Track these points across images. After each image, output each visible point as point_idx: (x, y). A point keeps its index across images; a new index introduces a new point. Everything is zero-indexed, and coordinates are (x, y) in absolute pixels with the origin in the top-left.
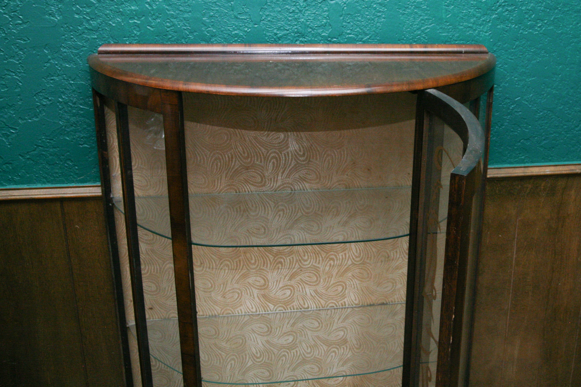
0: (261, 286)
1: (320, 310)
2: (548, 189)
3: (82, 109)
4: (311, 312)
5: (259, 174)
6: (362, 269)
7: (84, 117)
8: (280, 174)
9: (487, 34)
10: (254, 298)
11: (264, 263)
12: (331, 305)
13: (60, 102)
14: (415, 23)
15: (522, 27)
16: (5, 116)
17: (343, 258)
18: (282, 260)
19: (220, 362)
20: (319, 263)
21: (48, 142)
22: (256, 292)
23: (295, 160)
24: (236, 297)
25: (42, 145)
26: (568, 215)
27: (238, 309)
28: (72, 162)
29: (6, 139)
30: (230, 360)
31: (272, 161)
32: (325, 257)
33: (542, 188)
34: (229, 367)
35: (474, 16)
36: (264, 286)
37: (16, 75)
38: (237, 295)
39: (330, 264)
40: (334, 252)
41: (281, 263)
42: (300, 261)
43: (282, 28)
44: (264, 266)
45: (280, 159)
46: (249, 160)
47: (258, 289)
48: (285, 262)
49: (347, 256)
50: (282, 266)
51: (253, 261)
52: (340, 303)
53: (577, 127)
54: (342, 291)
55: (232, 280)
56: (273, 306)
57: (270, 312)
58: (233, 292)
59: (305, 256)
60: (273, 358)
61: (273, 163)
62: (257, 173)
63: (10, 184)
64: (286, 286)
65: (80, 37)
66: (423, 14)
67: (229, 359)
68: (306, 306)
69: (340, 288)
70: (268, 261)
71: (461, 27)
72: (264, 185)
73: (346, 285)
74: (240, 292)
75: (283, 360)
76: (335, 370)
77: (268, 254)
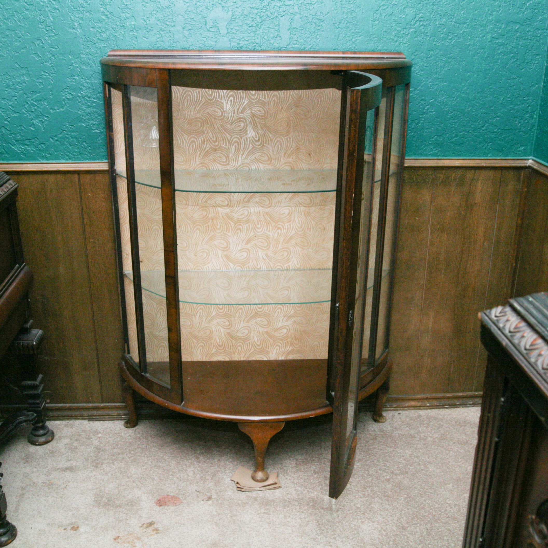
0: (224, 248)
1: (269, 271)
2: (457, 180)
3: (94, 102)
4: (263, 272)
5: (224, 155)
6: (303, 238)
7: (96, 108)
8: (240, 156)
9: (407, 45)
10: (219, 257)
11: (227, 229)
12: (278, 267)
13: (79, 96)
14: (347, 36)
15: (436, 39)
16: (41, 107)
17: (288, 228)
18: (241, 227)
19: (192, 311)
20: (269, 231)
21: (70, 128)
22: (220, 252)
23: (252, 144)
24: (205, 256)
25: (66, 130)
26: (475, 204)
27: (206, 266)
28: (87, 144)
29: (41, 124)
31: (235, 144)
32: (274, 226)
33: (453, 178)
34: (198, 314)
35: (395, 30)
36: (227, 247)
37: (49, 76)
38: (206, 254)
39: (278, 233)
40: (282, 222)
41: (240, 229)
42: (254, 228)
43: (243, 39)
44: (226, 231)
45: (240, 143)
46: (217, 143)
47: (222, 250)
48: (243, 228)
49: (292, 226)
50: (241, 232)
51: (218, 227)
52: (285, 266)
53: (483, 127)
54: (287, 255)
55: (203, 241)
56: (233, 266)
57: (230, 270)
58: (203, 252)
59: (258, 224)
60: (232, 310)
61: (236, 147)
62: (223, 154)
63: (43, 159)
64: (244, 249)
65: (94, 45)
66: (353, 28)
67: (198, 309)
68: (259, 267)
69: (286, 254)
70: (230, 228)
71: (385, 39)
72: (228, 164)
73: (290, 251)
74: (208, 252)
75: (239, 313)
76: (280, 325)
77: (230, 221)
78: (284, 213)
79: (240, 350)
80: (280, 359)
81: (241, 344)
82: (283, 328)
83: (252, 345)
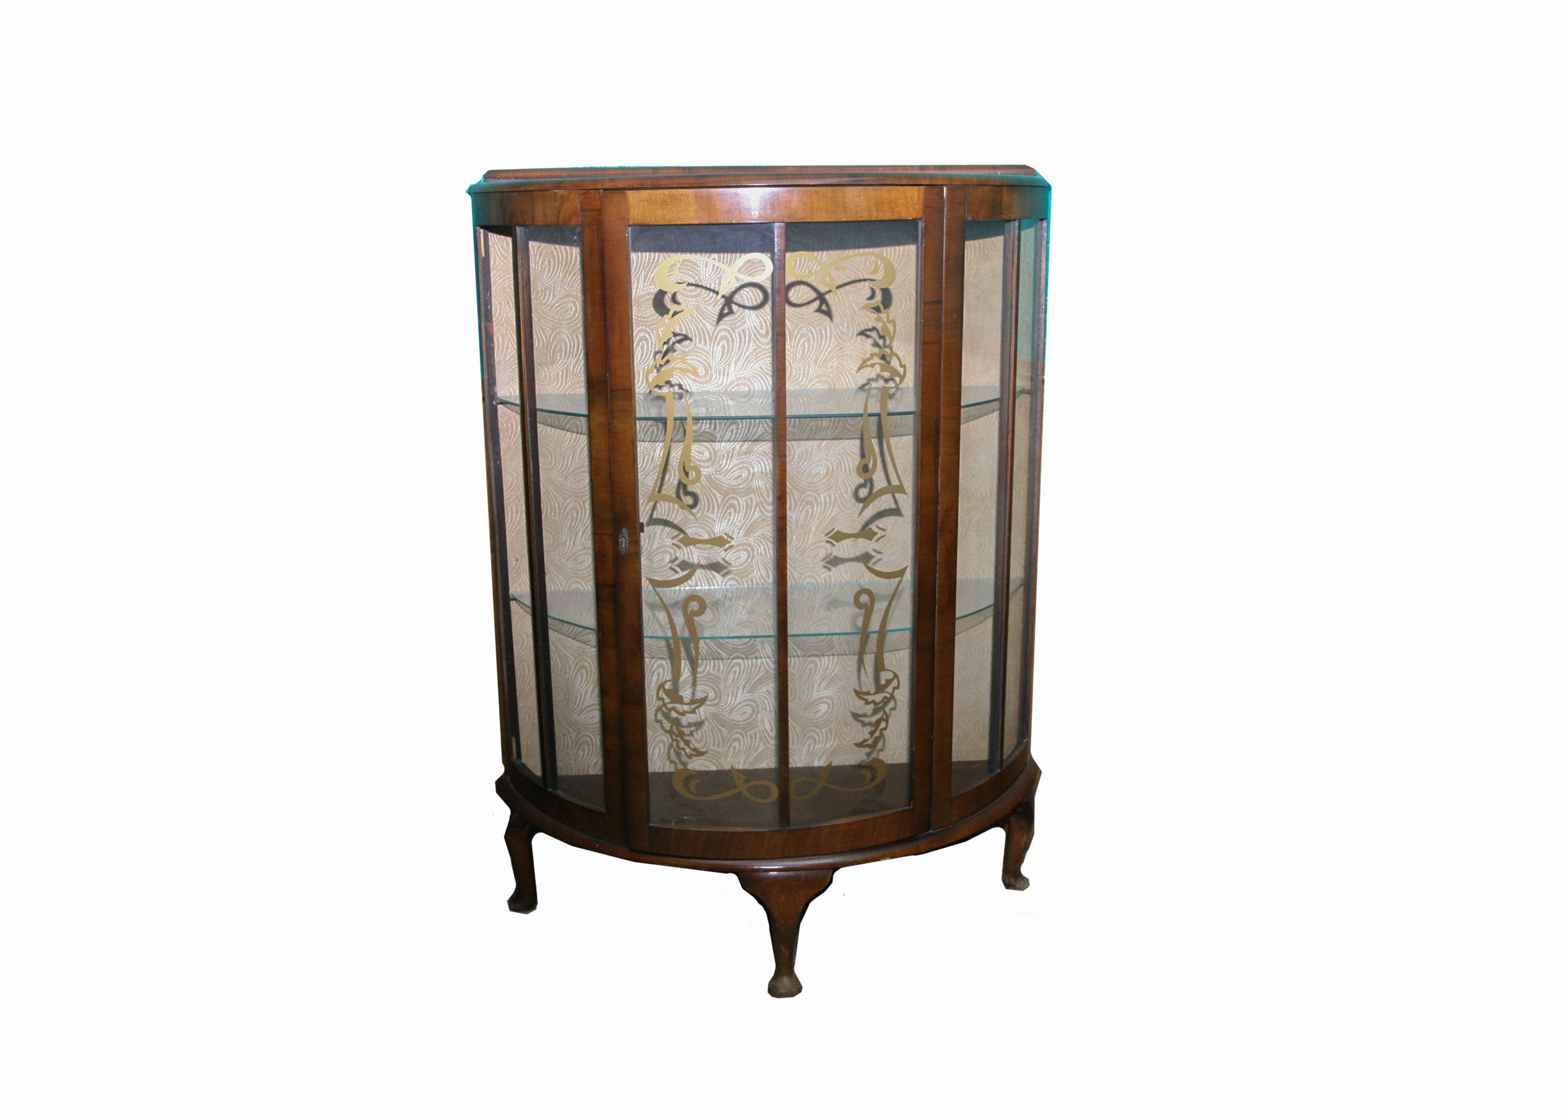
5: (702, 363)
8: (733, 364)
11: (709, 506)
17: (826, 503)
18: (736, 503)
23: (754, 341)
30: (658, 667)
31: (720, 343)
40: (813, 492)
41: (733, 506)
42: (762, 504)
44: (708, 511)
45: (733, 341)
48: (739, 504)
49: (833, 498)
50: (735, 511)
52: (823, 576)
55: (662, 531)
56: (721, 578)
57: (716, 587)
60: (721, 667)
61: (723, 347)
62: (700, 362)
64: (742, 545)
67: (655, 665)
75: (735, 672)
76: (815, 695)
77: (714, 491)
78: (818, 474)
79: (738, 747)
80: (816, 764)
81: (738, 735)
82: (823, 702)
83: (761, 738)
